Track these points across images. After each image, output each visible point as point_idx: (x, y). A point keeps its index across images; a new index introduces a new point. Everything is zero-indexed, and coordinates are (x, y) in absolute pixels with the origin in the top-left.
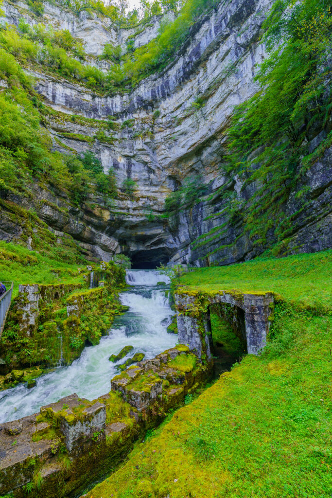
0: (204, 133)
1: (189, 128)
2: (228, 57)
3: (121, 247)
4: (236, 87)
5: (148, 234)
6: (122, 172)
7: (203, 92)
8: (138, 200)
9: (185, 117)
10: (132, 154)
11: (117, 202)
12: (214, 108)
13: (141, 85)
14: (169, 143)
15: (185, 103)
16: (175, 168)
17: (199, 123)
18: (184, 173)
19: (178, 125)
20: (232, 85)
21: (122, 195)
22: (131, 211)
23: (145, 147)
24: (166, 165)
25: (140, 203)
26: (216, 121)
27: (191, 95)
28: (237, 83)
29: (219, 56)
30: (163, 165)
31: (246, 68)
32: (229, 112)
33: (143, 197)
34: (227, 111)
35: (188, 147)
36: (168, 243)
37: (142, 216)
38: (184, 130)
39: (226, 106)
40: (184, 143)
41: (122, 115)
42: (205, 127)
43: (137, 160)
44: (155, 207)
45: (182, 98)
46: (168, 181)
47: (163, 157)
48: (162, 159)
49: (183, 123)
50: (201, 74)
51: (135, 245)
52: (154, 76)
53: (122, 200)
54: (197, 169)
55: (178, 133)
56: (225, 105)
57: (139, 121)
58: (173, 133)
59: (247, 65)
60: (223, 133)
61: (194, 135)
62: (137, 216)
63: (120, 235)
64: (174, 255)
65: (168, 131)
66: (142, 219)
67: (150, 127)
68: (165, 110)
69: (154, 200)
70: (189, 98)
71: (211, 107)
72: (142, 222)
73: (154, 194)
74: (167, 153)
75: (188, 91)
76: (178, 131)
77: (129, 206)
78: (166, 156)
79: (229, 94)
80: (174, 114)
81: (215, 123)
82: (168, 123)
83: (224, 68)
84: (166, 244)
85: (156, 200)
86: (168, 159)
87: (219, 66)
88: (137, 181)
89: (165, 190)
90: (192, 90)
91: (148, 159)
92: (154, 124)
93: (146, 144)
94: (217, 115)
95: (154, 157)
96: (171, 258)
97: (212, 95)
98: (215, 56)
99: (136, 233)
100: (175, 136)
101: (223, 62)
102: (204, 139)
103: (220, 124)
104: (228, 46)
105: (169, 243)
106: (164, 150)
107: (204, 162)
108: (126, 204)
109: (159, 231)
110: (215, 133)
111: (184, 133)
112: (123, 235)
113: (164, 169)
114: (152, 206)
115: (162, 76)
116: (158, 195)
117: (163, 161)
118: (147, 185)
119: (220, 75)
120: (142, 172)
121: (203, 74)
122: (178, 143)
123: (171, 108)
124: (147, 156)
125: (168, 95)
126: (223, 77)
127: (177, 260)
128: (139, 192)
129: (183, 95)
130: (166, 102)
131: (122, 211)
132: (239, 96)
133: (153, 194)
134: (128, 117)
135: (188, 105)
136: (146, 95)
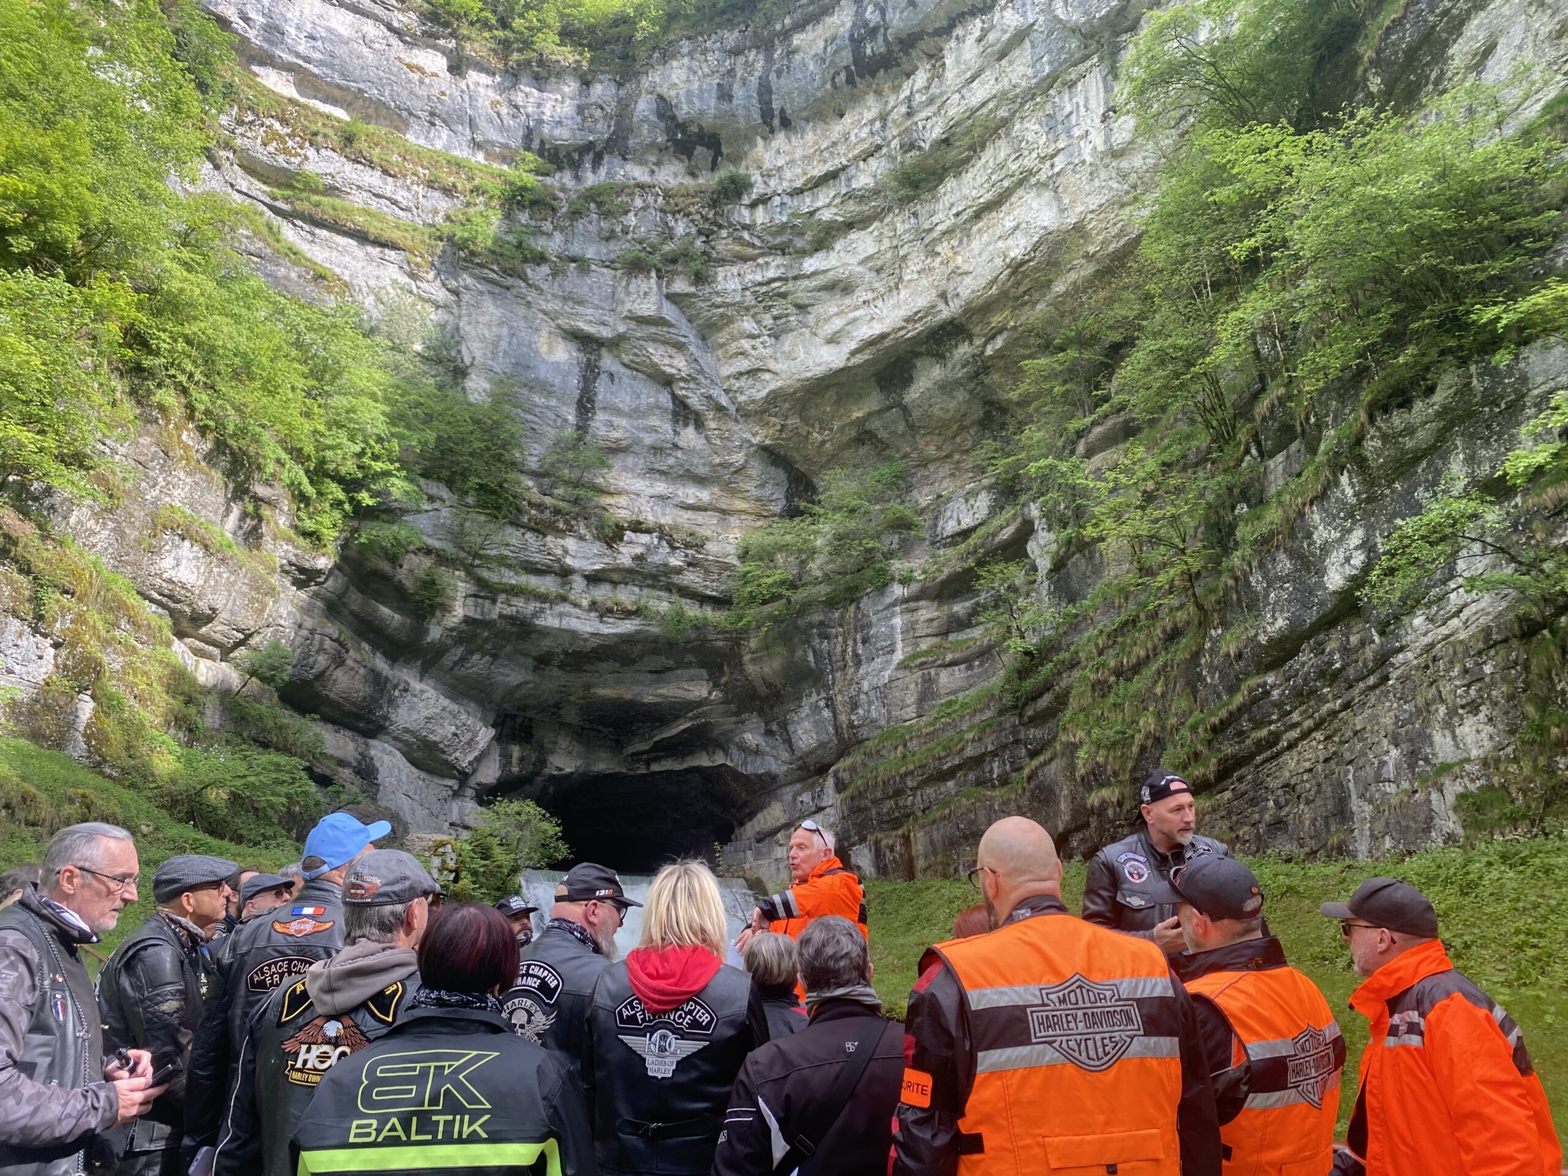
0: (922, 302)
1: (860, 269)
2: (1023, 55)
3: (506, 757)
4: (1048, 164)
5: (649, 699)
6: (553, 402)
7: (926, 146)
8: (613, 536)
9: (849, 226)
10: (606, 333)
11: (513, 536)
12: (965, 216)
13: (673, 57)
14: (775, 312)
15: (852, 171)
16: (793, 421)
17: (904, 258)
18: (828, 445)
19: (817, 250)
20: (1034, 155)
21: (540, 507)
22: (578, 583)
23: (670, 312)
24: (753, 402)
25: (625, 555)
26: (966, 267)
27: (879, 148)
28: (1050, 151)
29: (991, 37)
30: (742, 398)
31: (1082, 109)
32: (1018, 248)
33: (637, 527)
34: (1010, 242)
35: (853, 345)
36: (734, 751)
37: (628, 614)
38: (840, 274)
39: (1009, 224)
40: (838, 323)
41: (576, 156)
42: (924, 282)
43: (626, 359)
44: (692, 578)
45: (842, 149)
46: (756, 469)
47: (744, 364)
48: (741, 374)
49: (839, 245)
50: (921, 78)
51: (578, 748)
52: (731, 38)
53: (540, 529)
54: (882, 434)
55: (814, 283)
56: (1006, 218)
57: (650, 199)
58: (795, 278)
59: (1087, 99)
60: (996, 319)
61: (879, 303)
62: (604, 612)
63: (511, 692)
64: (761, 807)
65: (775, 266)
66: (627, 626)
67: (700, 232)
68: (767, 175)
69: (687, 546)
70: (866, 156)
71: (954, 211)
72: (627, 639)
73: (690, 514)
74: (762, 350)
75: (866, 130)
76: (815, 273)
77: (569, 561)
78: (758, 364)
79: (1020, 183)
80: (806, 203)
81: (967, 273)
82: (775, 234)
83: (1005, 83)
84: (726, 753)
85: (699, 547)
86: (767, 376)
87: (988, 73)
88: (616, 450)
89: (740, 505)
90: (884, 127)
91: (678, 365)
92: (715, 223)
93: (672, 298)
94: (976, 245)
95: (707, 360)
96: (742, 824)
97: (959, 167)
98: (977, 33)
99: (588, 687)
100: (801, 290)
101: (1004, 62)
102: (920, 327)
103: (983, 282)
104: (1024, 15)
105: (743, 748)
106: (753, 337)
107: (916, 414)
108: (559, 552)
109: (699, 690)
110: (965, 312)
111: (841, 287)
112: (523, 691)
113: (745, 413)
114: (679, 571)
115: (766, 46)
116: (706, 525)
117: (742, 382)
118: (662, 473)
119: (991, 105)
120: (644, 415)
121: (930, 80)
122: (811, 319)
123: (795, 177)
124: (672, 351)
125: (786, 124)
126: (1003, 113)
127: (773, 833)
128: (623, 501)
129: (846, 137)
130: (775, 144)
131: (534, 582)
132: (1059, 199)
133: (685, 518)
134: (603, 171)
135: (864, 179)
136: (690, 102)
